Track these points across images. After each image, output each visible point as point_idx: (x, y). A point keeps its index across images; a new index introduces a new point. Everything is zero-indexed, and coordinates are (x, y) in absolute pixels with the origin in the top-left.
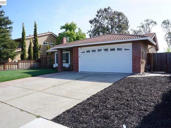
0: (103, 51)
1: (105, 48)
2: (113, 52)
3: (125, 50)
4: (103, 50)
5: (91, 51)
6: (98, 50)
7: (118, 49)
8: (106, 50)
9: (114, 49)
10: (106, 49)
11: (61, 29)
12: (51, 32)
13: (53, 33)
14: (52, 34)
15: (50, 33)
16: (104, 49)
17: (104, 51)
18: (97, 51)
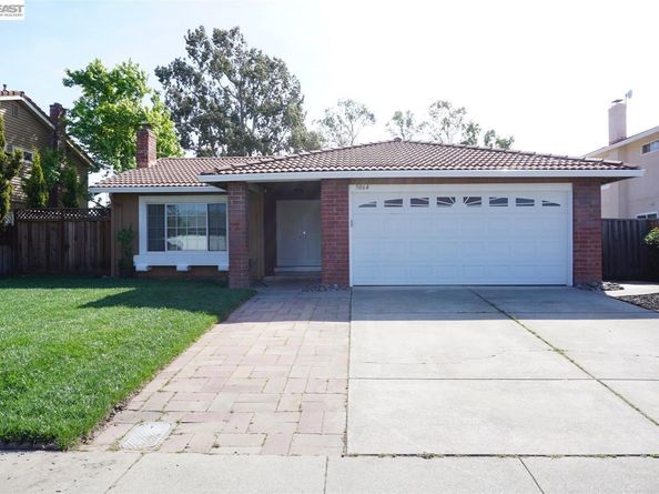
0: (459, 204)
1: (469, 196)
2: (499, 209)
3: (546, 204)
4: (459, 200)
5: (407, 203)
6: (438, 199)
7: (518, 201)
8: (473, 201)
9: (503, 201)
10: (472, 199)
11: (67, 83)
12: (22, 94)
13: (29, 100)
14: (27, 102)
15: (18, 98)
16: (465, 199)
17: (465, 205)
18: (433, 202)
